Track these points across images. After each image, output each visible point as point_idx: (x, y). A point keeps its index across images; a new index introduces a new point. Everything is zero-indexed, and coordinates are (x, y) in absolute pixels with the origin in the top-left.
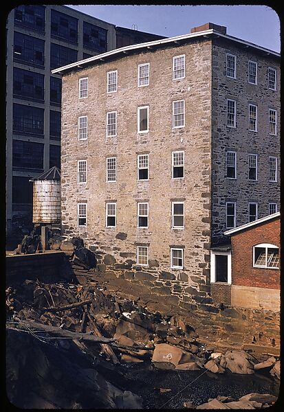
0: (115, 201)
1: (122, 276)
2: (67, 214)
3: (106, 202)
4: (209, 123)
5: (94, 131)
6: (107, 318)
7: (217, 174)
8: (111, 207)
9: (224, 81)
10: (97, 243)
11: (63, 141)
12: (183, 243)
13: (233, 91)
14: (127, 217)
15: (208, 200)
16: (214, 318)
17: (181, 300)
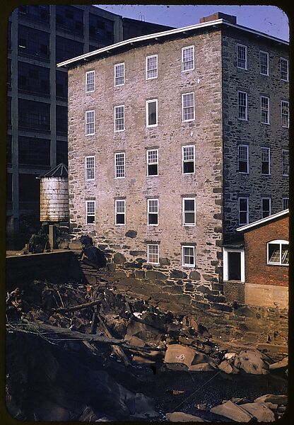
0: (124, 198)
1: (132, 275)
2: (75, 212)
3: (115, 199)
4: (220, 116)
5: (101, 126)
6: (117, 318)
7: (229, 169)
8: (120, 204)
9: (234, 72)
10: (106, 241)
11: (70, 137)
12: (195, 241)
13: (244, 83)
14: (136, 215)
15: (219, 196)
16: (227, 317)
17: (193, 299)
